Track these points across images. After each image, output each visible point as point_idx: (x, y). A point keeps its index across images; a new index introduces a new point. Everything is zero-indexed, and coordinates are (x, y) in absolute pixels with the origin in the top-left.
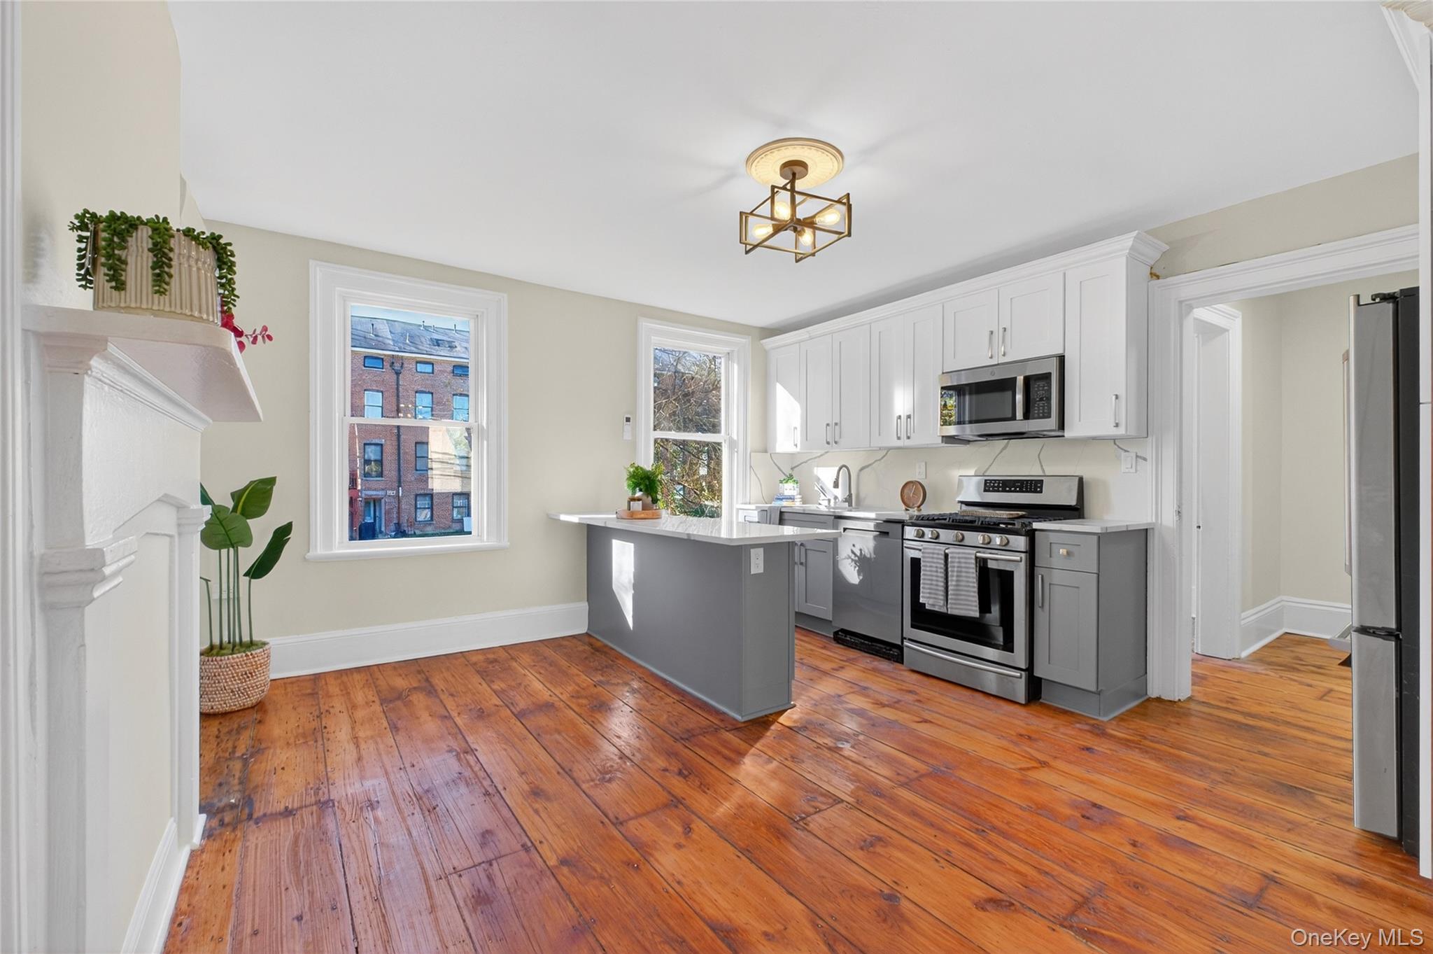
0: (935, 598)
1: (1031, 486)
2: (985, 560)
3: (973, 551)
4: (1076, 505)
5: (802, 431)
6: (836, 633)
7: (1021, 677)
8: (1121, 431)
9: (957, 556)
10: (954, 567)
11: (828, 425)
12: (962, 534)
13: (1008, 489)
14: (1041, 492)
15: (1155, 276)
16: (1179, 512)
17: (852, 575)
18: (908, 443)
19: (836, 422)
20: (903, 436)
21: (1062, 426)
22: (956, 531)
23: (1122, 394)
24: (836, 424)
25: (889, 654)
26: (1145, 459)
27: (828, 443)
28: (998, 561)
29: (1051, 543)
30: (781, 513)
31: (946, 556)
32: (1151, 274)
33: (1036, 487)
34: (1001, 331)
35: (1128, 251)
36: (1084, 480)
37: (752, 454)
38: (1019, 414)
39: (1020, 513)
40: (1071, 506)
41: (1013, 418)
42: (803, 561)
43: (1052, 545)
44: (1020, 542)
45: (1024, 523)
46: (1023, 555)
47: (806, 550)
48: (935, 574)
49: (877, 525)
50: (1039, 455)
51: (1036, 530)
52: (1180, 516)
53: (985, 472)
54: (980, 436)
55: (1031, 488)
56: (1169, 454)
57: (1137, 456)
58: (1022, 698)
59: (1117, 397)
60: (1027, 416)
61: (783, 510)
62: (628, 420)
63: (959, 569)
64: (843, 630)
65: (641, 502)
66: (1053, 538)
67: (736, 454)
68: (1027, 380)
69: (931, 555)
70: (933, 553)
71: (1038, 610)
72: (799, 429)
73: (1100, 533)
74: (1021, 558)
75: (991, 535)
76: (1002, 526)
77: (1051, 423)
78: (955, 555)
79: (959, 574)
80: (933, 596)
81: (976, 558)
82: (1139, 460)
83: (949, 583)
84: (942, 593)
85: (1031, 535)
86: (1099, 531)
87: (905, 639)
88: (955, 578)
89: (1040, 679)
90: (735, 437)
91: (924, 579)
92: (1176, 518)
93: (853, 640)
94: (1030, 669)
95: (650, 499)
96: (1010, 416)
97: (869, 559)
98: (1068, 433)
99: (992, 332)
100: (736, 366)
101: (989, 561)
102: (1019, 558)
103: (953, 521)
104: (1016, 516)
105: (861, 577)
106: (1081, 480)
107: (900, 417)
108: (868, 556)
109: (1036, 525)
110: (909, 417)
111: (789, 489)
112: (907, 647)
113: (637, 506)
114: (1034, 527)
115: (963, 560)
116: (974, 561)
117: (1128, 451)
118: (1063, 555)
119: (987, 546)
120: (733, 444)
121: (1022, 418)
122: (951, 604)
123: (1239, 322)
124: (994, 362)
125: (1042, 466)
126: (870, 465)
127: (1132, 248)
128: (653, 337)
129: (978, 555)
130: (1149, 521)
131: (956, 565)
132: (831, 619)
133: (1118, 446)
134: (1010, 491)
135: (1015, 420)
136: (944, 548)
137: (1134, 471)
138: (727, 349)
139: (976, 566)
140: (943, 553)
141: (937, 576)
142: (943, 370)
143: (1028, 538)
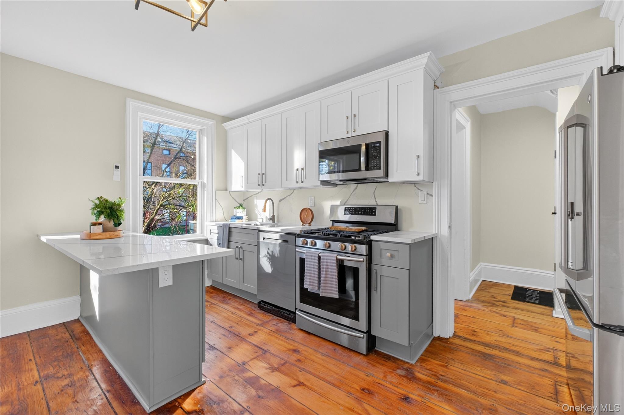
0: (312, 285)
1: (370, 211)
2: (342, 261)
3: (335, 255)
4: (394, 223)
5: (245, 177)
6: (259, 303)
7: (363, 338)
8: (420, 178)
9: (326, 258)
10: (324, 265)
11: (259, 174)
12: (329, 243)
13: (357, 213)
14: (375, 215)
15: (436, 87)
16: (450, 227)
17: (267, 267)
18: (302, 185)
19: (263, 172)
20: (300, 181)
21: (387, 175)
22: (326, 241)
23: (421, 154)
24: (263, 174)
25: (288, 318)
26: (432, 196)
27: (259, 185)
28: (350, 261)
29: (381, 249)
30: (230, 228)
31: (319, 257)
32: (434, 85)
33: (373, 212)
34: (353, 116)
35: (424, 66)
36: (398, 208)
37: (216, 191)
38: (363, 168)
39: (364, 228)
40: (391, 223)
41: (359, 170)
42: (241, 257)
43: (382, 250)
44: (363, 249)
45: (365, 236)
46: (365, 257)
47: (243, 250)
48: (313, 269)
49: (281, 236)
50: (374, 193)
51: (372, 240)
52: (450, 229)
53: (345, 203)
54: (342, 181)
55: (369, 212)
56: (445, 192)
57: (427, 194)
58: (364, 350)
59: (418, 157)
60: (367, 169)
61: (231, 226)
62: (117, 167)
63: (327, 267)
64: (262, 301)
65: (101, 226)
66: (382, 245)
67: (206, 192)
68: (367, 146)
69: (311, 257)
70: (312, 256)
71: (373, 292)
72: (244, 177)
73: (411, 243)
74: (363, 259)
75: (346, 244)
76: (353, 238)
77: (380, 173)
78: (324, 258)
79: (327, 270)
80: (311, 284)
81: (337, 259)
82: (428, 196)
83: (321, 276)
84: (317, 282)
85: (369, 244)
86: (410, 242)
87: (297, 309)
88: (324, 273)
89: (374, 337)
90: (205, 181)
91: (307, 273)
92: (448, 230)
93: (268, 308)
94: (369, 332)
95: (112, 223)
96: (358, 168)
97: (277, 258)
98: (390, 179)
99: (348, 118)
100: (205, 138)
101: (345, 261)
102: (362, 260)
103: (324, 235)
104: (361, 230)
105: (272, 269)
106: (397, 207)
107: (297, 170)
108: (276, 256)
109: (373, 238)
110: (303, 169)
111: (240, 213)
112: (298, 315)
113: (99, 229)
114: (371, 239)
115: (329, 261)
116: (335, 262)
117: (422, 191)
118: (388, 257)
119: (343, 251)
120: (204, 186)
121: (364, 170)
122: (322, 289)
123: (469, 123)
124: (349, 135)
125: (375, 199)
126: (285, 198)
127: (427, 64)
128: (139, 113)
129: (339, 257)
130: (434, 233)
131: (325, 264)
132: (257, 294)
133: (417, 188)
134: (358, 214)
135: (361, 171)
136: (318, 253)
137: (426, 203)
138: (200, 127)
139: (337, 265)
140: (318, 255)
141: (314, 271)
142: (321, 141)
143: (367, 246)
